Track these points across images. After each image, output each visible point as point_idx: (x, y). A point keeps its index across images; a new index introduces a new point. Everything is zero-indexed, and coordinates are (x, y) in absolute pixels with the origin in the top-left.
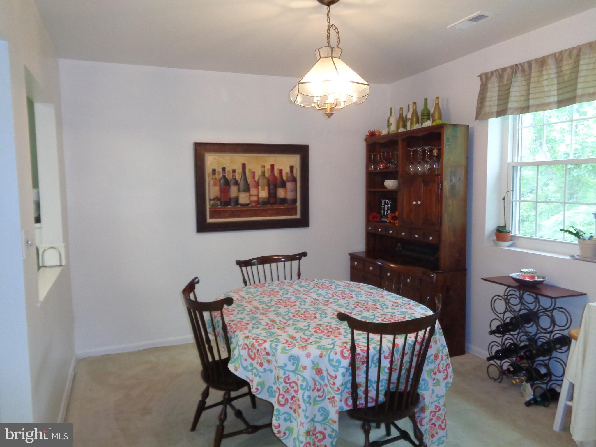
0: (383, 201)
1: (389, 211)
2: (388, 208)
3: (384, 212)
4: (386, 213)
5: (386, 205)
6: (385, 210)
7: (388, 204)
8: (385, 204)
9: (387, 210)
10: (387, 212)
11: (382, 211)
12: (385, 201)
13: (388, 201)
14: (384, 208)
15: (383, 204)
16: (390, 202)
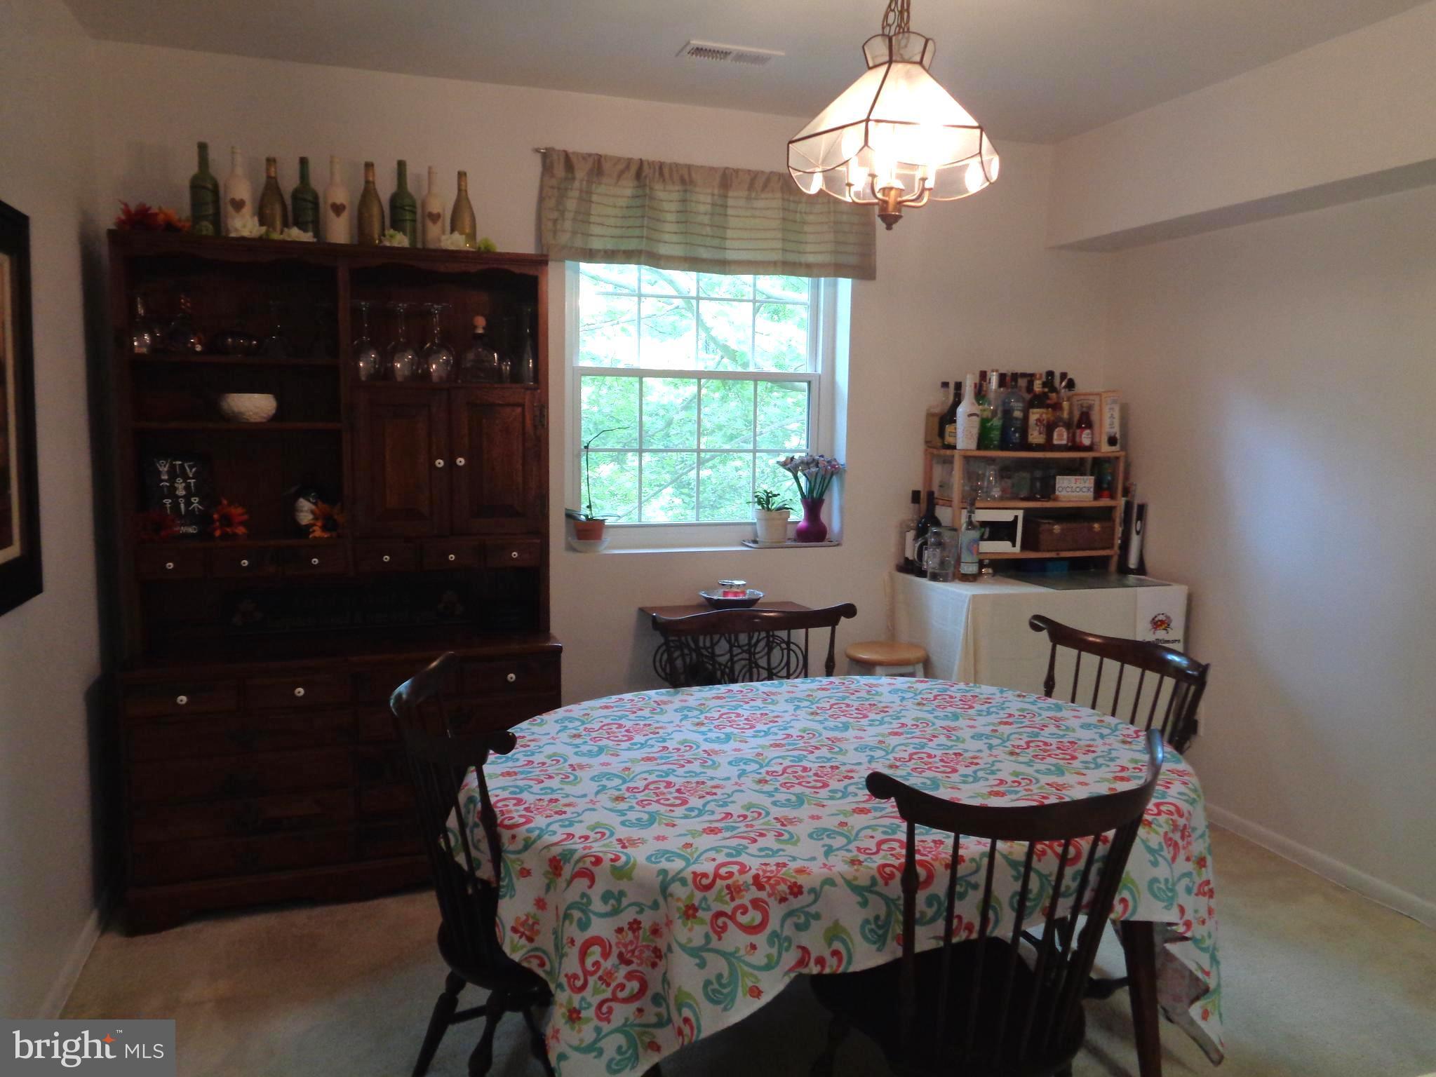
0: (164, 468)
1: (195, 500)
2: (187, 488)
3: (176, 505)
4: (182, 506)
5: (179, 480)
6: (175, 498)
7: (185, 477)
8: (173, 475)
9: (187, 498)
10: (188, 503)
11: (168, 502)
12: (173, 467)
13: (182, 466)
14: (173, 489)
15: (165, 477)
16: (191, 468)
